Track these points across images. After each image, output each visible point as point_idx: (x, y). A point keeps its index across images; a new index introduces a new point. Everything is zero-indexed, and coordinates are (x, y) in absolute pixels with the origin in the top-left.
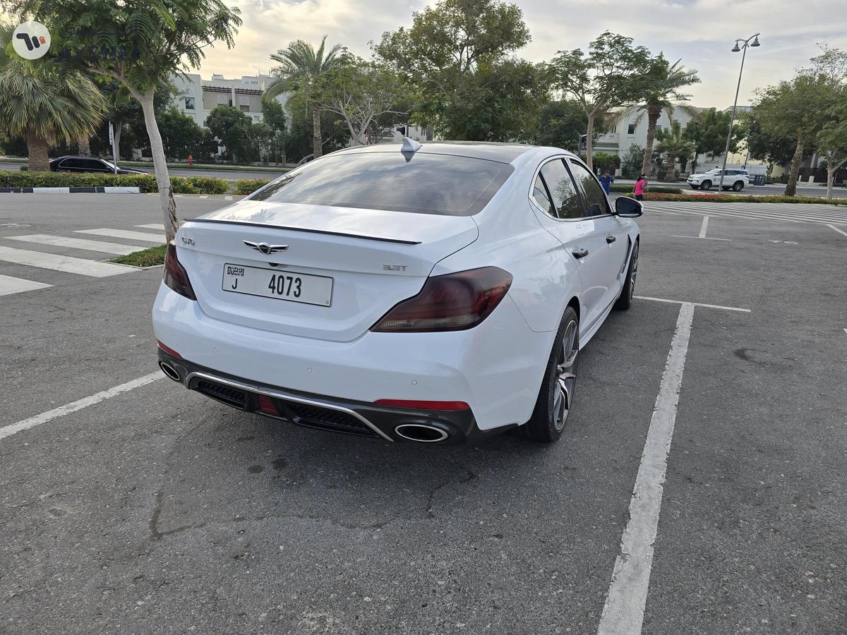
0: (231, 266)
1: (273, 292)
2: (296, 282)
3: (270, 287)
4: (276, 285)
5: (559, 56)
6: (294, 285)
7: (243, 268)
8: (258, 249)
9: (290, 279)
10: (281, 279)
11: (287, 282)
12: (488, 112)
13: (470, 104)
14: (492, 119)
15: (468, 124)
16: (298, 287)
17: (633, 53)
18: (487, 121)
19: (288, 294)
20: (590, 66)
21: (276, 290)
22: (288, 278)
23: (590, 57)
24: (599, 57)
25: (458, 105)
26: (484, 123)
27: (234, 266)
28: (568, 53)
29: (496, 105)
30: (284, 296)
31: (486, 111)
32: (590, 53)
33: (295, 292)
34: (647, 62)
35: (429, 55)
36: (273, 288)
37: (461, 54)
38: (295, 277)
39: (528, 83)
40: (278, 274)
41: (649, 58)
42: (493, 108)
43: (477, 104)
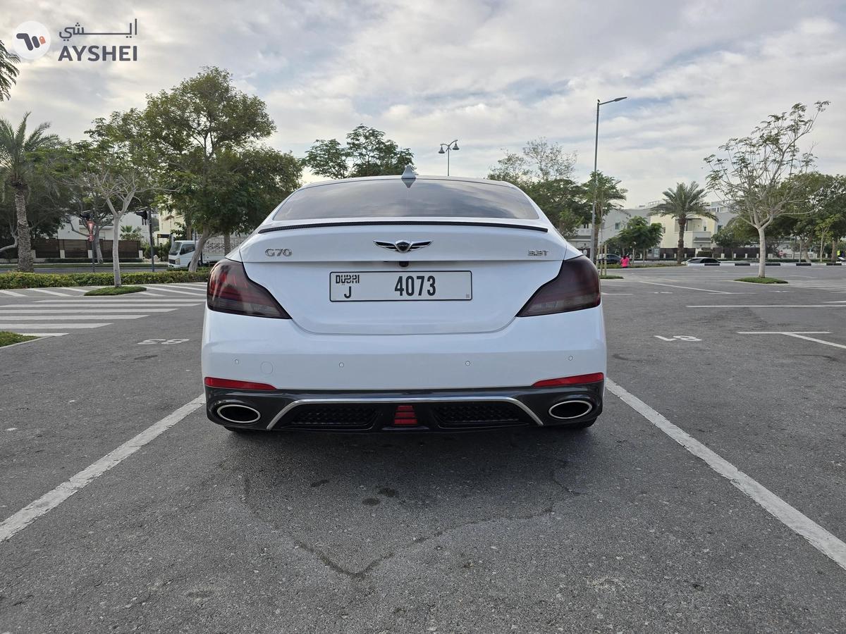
0: (340, 274)
1: (401, 294)
2: (429, 280)
3: (396, 289)
4: (404, 287)
5: (318, 144)
6: (427, 285)
7: (357, 274)
8: (395, 248)
9: (422, 278)
10: (410, 280)
11: (418, 283)
12: (243, 196)
13: (223, 188)
14: (248, 203)
15: (222, 207)
16: (432, 285)
17: (385, 146)
18: (242, 205)
19: (420, 294)
20: (348, 155)
21: (404, 292)
22: (418, 278)
23: (348, 146)
24: (356, 146)
25: (210, 188)
26: (239, 206)
27: (343, 274)
28: (325, 143)
29: (251, 189)
30: (416, 296)
31: (241, 195)
32: (348, 143)
33: (429, 291)
34: (395, 154)
35: (165, 139)
36: (401, 290)
37: (205, 139)
38: (427, 275)
39: (276, 171)
40: (405, 276)
41: (398, 150)
42: (248, 193)
43: (230, 188)
